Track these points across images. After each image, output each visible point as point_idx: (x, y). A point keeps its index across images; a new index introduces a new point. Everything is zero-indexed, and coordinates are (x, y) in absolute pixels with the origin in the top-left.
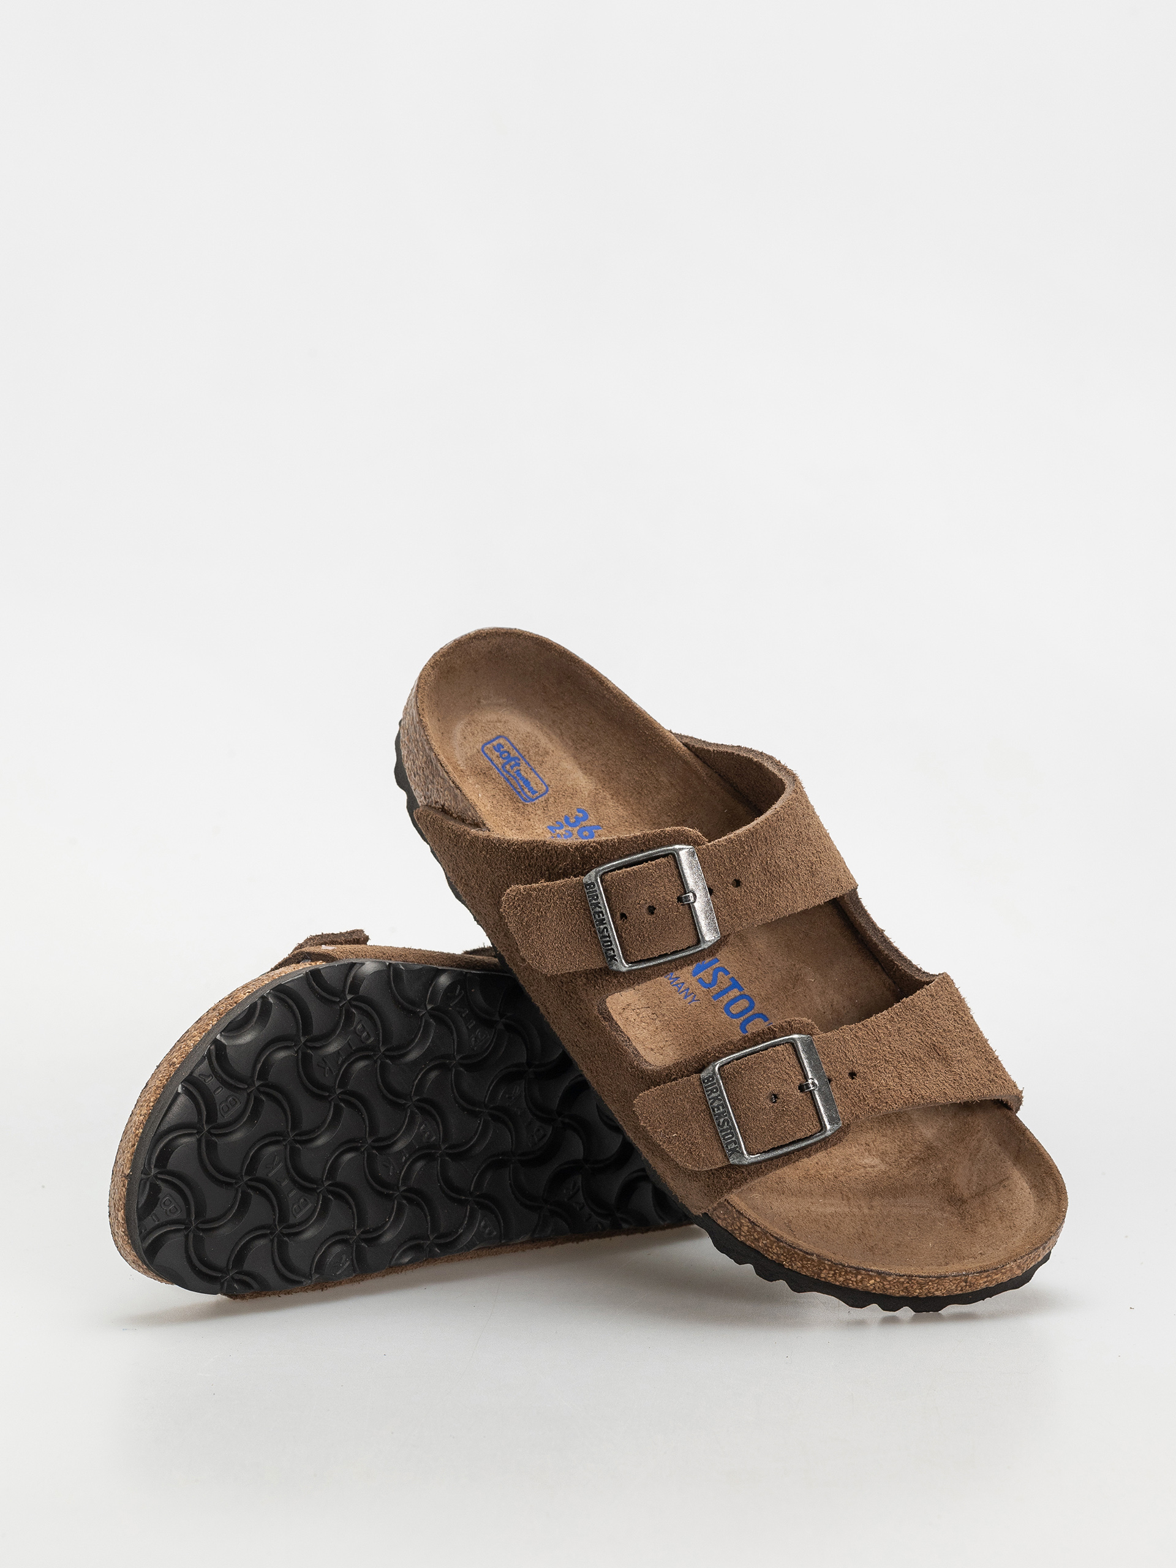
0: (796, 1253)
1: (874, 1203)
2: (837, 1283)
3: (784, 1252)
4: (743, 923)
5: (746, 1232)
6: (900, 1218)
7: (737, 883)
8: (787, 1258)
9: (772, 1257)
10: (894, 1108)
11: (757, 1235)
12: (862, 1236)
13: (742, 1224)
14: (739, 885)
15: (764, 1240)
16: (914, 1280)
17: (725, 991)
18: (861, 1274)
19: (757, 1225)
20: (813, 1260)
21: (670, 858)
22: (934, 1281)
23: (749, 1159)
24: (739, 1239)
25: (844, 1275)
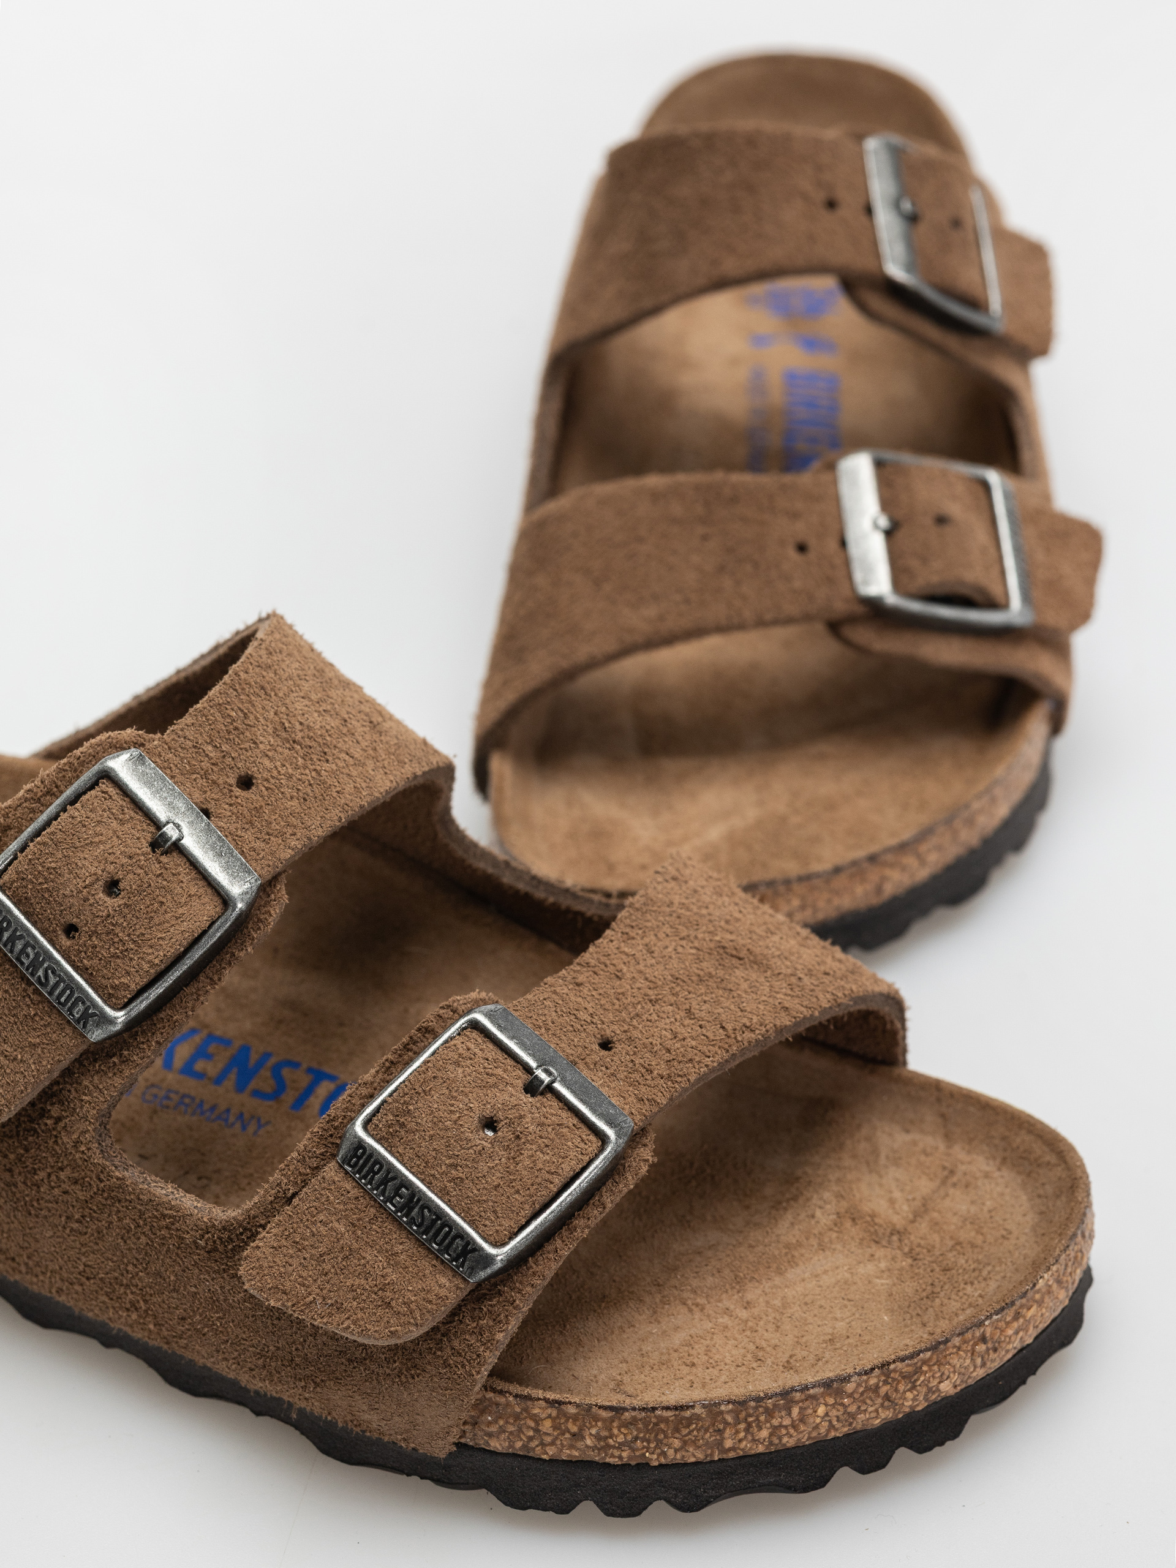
0: (662, 1419)
1: (749, 1296)
2: (761, 1449)
3: (639, 1430)
4: (288, 841)
5: (550, 1431)
6: (807, 1299)
7: (246, 782)
8: (649, 1442)
9: (620, 1457)
10: (709, 1063)
11: (574, 1423)
12: (760, 1354)
13: (537, 1420)
14: (253, 784)
15: (592, 1427)
16: (895, 1371)
17: (309, 1091)
18: (797, 1402)
19: (564, 1403)
20: (698, 1417)
21: (104, 785)
22: (930, 1359)
23: (500, 1254)
24: (545, 1457)
25: (767, 1421)
